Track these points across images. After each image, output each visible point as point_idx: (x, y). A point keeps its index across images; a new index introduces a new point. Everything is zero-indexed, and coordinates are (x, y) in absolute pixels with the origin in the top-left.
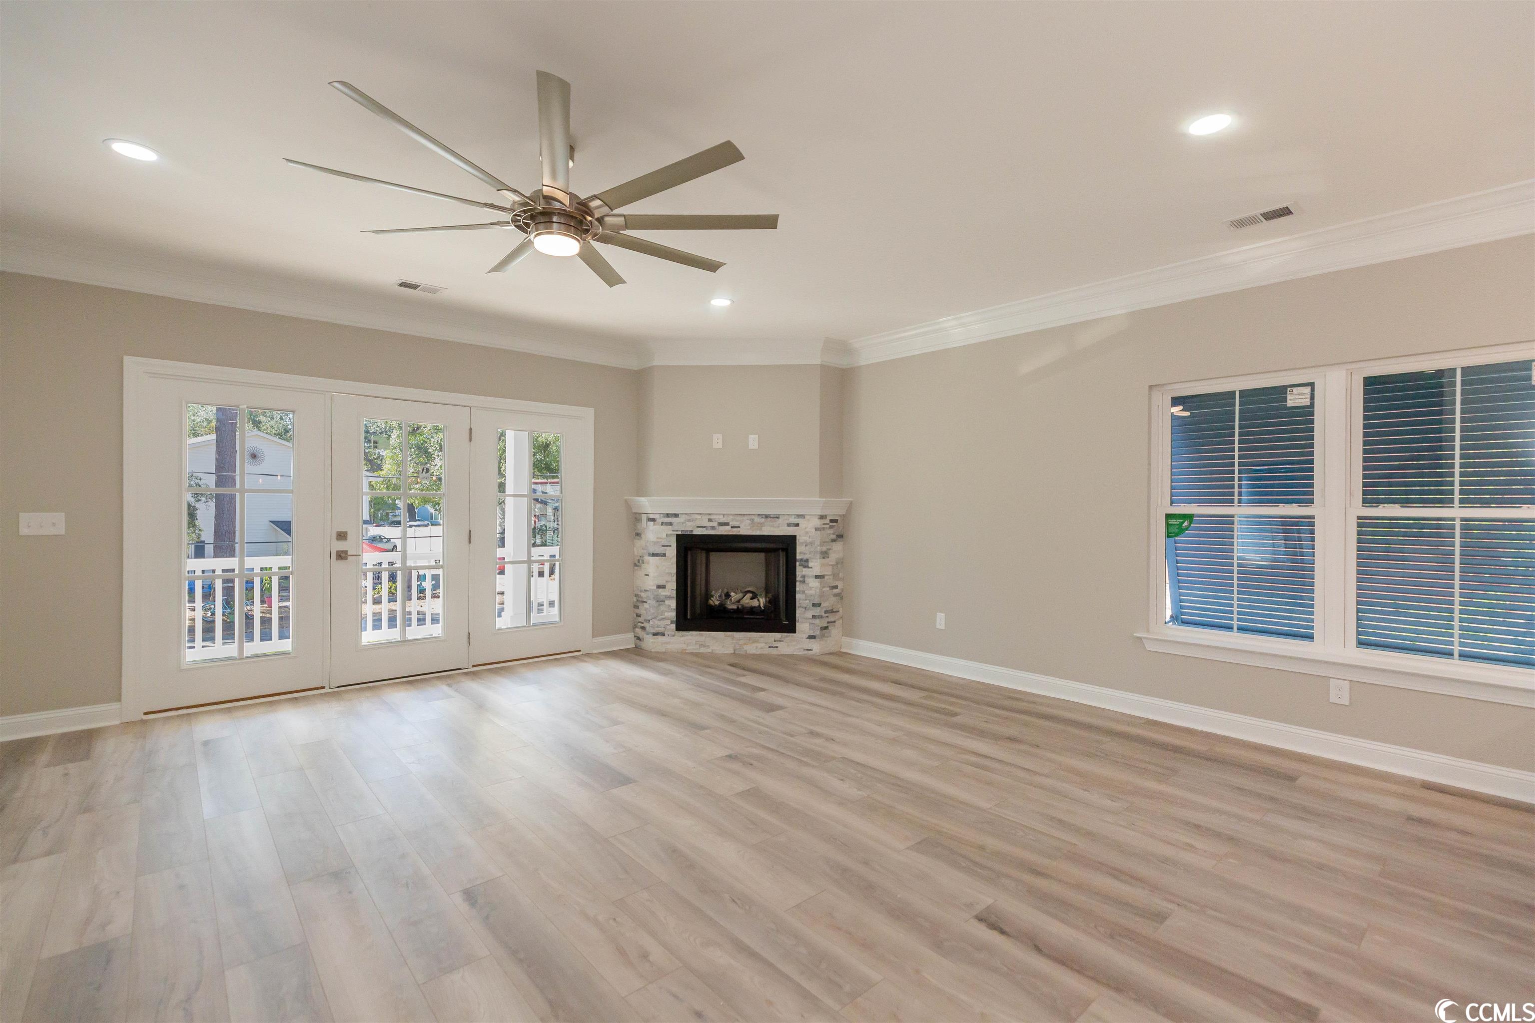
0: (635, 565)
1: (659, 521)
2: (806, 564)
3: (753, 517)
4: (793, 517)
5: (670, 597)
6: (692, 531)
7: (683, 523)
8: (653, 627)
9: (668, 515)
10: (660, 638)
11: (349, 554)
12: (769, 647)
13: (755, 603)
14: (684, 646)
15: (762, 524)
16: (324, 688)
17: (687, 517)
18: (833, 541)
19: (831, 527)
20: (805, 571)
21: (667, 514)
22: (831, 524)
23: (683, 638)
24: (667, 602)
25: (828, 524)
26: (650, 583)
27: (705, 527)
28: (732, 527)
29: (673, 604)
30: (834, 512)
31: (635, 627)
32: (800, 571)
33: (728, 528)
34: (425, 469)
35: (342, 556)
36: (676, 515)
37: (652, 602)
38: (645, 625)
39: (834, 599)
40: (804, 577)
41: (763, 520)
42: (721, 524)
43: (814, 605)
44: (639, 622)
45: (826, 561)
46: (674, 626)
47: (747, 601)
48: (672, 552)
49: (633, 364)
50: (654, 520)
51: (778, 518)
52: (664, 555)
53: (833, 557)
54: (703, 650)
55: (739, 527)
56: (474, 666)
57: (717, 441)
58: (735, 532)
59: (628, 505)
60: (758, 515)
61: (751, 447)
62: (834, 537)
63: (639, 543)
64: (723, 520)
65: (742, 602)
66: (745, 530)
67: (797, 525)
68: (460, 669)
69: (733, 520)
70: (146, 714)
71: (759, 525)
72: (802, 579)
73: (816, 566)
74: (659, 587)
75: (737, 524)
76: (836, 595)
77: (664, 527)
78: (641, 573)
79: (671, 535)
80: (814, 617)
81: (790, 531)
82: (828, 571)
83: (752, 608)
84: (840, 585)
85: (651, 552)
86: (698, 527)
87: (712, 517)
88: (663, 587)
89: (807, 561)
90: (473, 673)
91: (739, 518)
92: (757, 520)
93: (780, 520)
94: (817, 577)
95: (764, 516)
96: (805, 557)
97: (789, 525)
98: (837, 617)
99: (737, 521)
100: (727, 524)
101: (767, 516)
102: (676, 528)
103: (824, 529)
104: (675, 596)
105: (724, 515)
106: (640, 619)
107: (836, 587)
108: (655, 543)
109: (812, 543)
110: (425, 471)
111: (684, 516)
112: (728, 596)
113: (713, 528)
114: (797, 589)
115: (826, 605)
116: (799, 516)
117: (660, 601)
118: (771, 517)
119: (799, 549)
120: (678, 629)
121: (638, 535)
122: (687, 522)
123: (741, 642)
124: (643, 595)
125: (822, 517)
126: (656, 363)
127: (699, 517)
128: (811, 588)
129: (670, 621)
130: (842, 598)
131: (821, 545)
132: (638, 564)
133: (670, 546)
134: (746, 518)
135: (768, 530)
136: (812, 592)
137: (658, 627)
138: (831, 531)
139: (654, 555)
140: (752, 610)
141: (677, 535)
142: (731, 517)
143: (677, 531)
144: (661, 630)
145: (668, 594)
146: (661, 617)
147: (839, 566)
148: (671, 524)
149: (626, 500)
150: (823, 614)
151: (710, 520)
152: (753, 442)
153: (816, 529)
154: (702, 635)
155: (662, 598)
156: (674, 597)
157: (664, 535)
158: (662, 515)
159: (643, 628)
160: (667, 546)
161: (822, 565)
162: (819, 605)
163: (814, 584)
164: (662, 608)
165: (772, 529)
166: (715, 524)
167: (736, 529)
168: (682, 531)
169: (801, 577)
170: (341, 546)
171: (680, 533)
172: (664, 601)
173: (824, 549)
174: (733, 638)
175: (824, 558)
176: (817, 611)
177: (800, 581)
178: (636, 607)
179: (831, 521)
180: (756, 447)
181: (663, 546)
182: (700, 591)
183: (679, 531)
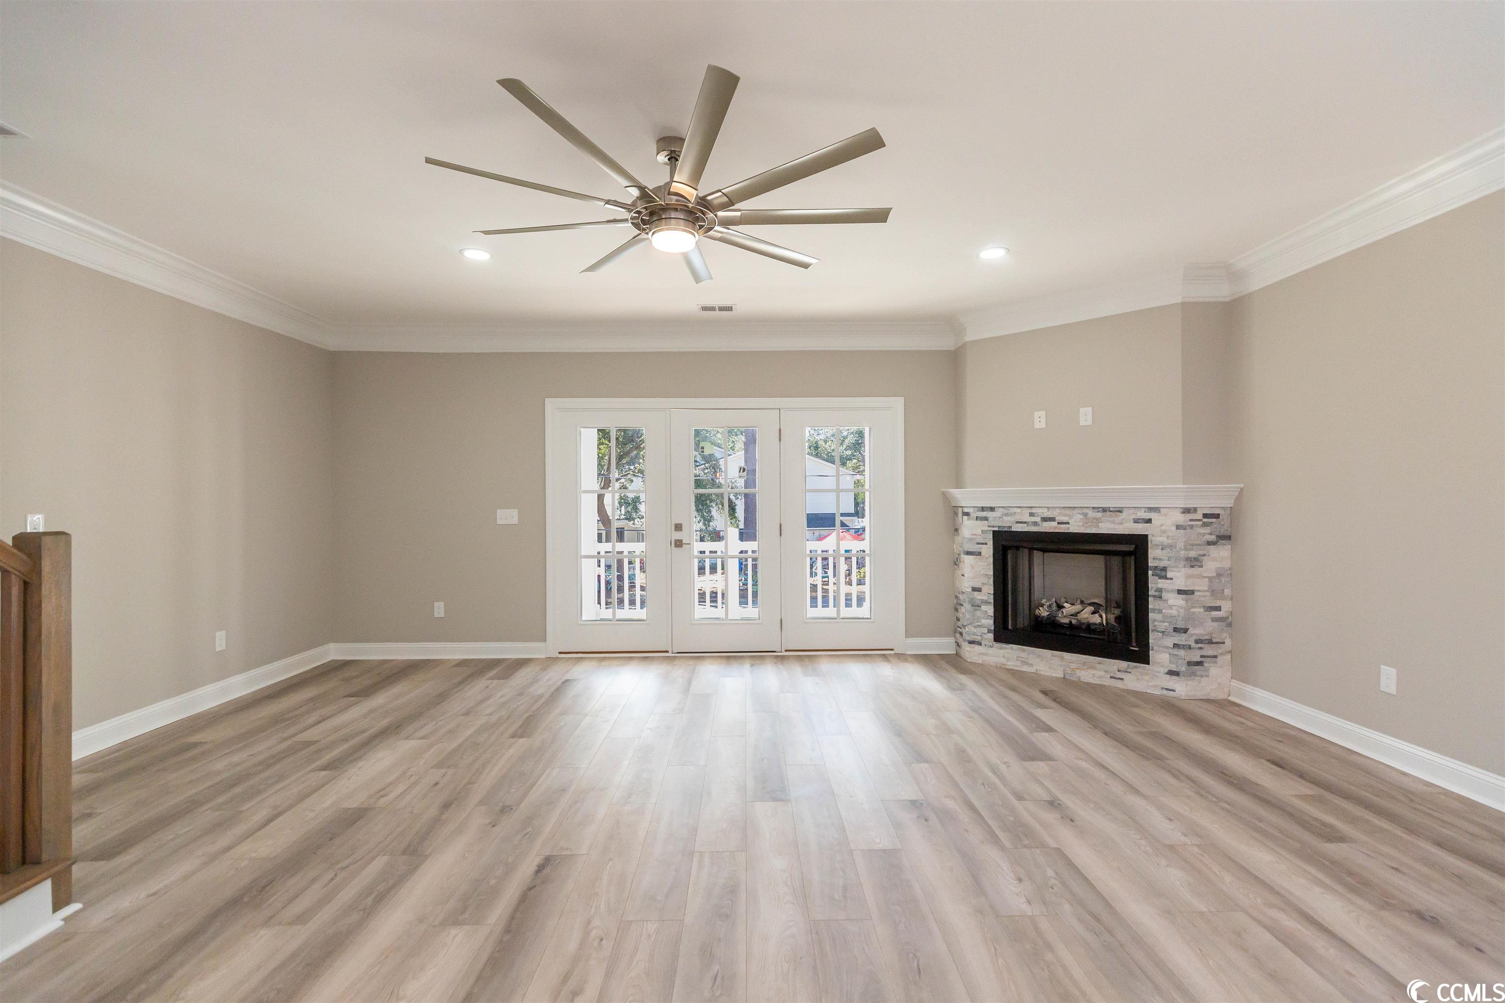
0: (955, 564)
1: (974, 515)
2: (1163, 573)
3: (1085, 511)
4: (1143, 510)
5: (986, 603)
6: (1010, 527)
7: (1000, 518)
8: (968, 633)
9: (983, 509)
10: (977, 648)
11: (683, 543)
12: (1111, 677)
13: (1096, 619)
14: (1003, 661)
15: (1098, 520)
16: (667, 652)
17: (1005, 511)
18: (1209, 543)
19: (1205, 525)
20: (1162, 583)
21: (982, 507)
22: (1205, 520)
23: (1001, 651)
24: (984, 608)
25: (1199, 520)
26: (966, 585)
27: (1025, 523)
28: (1058, 523)
29: (990, 610)
30: (1206, 504)
31: (955, 631)
32: (1154, 583)
33: (1054, 524)
34: (742, 468)
35: (679, 544)
36: (992, 509)
37: (967, 606)
38: (962, 630)
39: (1215, 624)
40: (1160, 590)
41: (1100, 515)
42: (1045, 519)
43: (1176, 630)
44: (959, 627)
45: (1196, 571)
46: (991, 636)
47: (1087, 615)
48: (988, 551)
50: (967, 514)
51: (1120, 512)
52: (979, 554)
53: (1210, 567)
54: (1025, 669)
55: (1068, 523)
56: (786, 651)
57: (1040, 420)
58: (1063, 529)
59: (945, 496)
60: (1093, 508)
61: (1082, 423)
62: (1213, 538)
63: (958, 539)
64: (1047, 514)
65: (1080, 617)
66: (1076, 526)
67: (1149, 521)
68: (774, 652)
69: (1060, 514)
70: (560, 653)
71: (1095, 521)
72: (1157, 594)
73: (1179, 577)
74: (975, 589)
75: (1065, 519)
76: (1215, 620)
77: (979, 522)
78: (959, 572)
79: (987, 531)
80: (1176, 646)
81: (1139, 529)
82: (1201, 586)
83: (1089, 625)
84: (1226, 606)
85: (966, 550)
86: (1017, 522)
87: (1034, 511)
88: (979, 590)
89: (1164, 569)
90: (783, 657)
91: (1067, 512)
92: (1091, 514)
93: (1124, 515)
94: (1180, 592)
95: (1101, 509)
96: (1161, 564)
97: (1136, 521)
98: (1220, 651)
99: (1065, 515)
100: (1052, 519)
101: (1104, 510)
102: (992, 524)
103: (1192, 527)
104: (992, 601)
105: (1048, 508)
106: (959, 624)
107: (1218, 609)
108: (971, 540)
109: (1171, 546)
110: (742, 470)
111: (1001, 510)
112: (1060, 607)
113: (1035, 524)
114: (1150, 606)
115: (1196, 631)
116: (1151, 509)
117: (976, 606)
118: (1110, 511)
119: (1152, 553)
120: (997, 639)
121: (956, 530)
122: (1005, 517)
123: (1073, 666)
124: (961, 597)
125: (1187, 511)
126: (968, 338)
127: (1018, 510)
128: (1171, 607)
129: (986, 629)
130: (1230, 625)
131: (1186, 549)
132: (956, 563)
133: (986, 544)
134: (1076, 511)
135: (1107, 527)
136: (1174, 612)
137: (974, 634)
138: (1207, 530)
139: (968, 553)
140: (1089, 628)
141: (993, 531)
142: (1058, 510)
143: (993, 527)
144: (978, 638)
145: (985, 598)
146: (977, 624)
147: (1223, 580)
148: (986, 519)
149: (943, 493)
150: (1193, 645)
151: (1031, 515)
152: (1086, 417)
153: (1178, 527)
154: (1024, 651)
155: (978, 602)
156: (991, 603)
157: (979, 532)
158: (976, 509)
159: (961, 634)
160: (983, 544)
161: (1189, 577)
162: (1185, 631)
163: (1175, 602)
164: (978, 613)
165: (1112, 526)
166: (1038, 519)
167: (1064, 526)
168: (999, 527)
169: (1156, 591)
170: (677, 535)
171: (997, 529)
172: (981, 607)
173: (1193, 554)
174: (1062, 659)
175: (1192, 567)
176: (1180, 639)
177: (1154, 596)
178: (956, 610)
179: (1205, 516)
180: (1090, 422)
181: (978, 544)
182: (1023, 599)
183: (996, 527)
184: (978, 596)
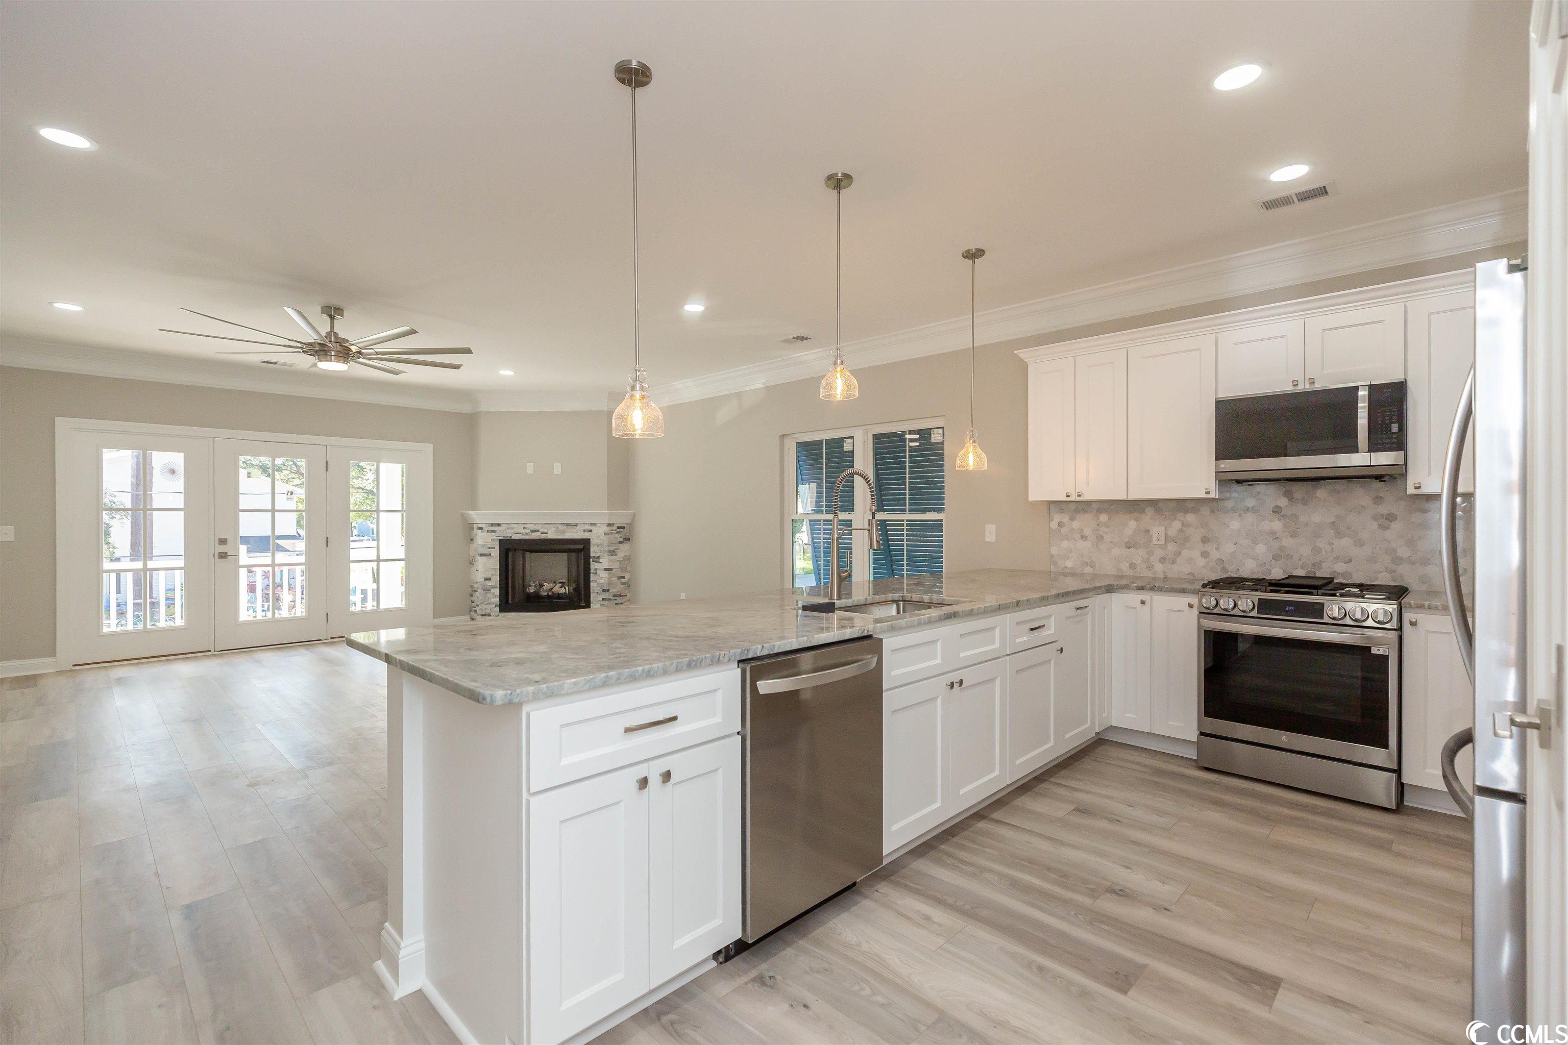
0: (471, 564)
1: (486, 529)
2: (598, 560)
3: (556, 526)
4: (588, 525)
5: (495, 587)
6: (511, 536)
7: (504, 531)
8: (481, 610)
9: (492, 525)
10: (487, 618)
11: (228, 554)
13: (562, 591)
15: (564, 531)
16: (210, 651)
17: (507, 526)
18: (620, 542)
19: (618, 532)
20: (597, 566)
21: (492, 524)
22: (618, 530)
23: (505, 618)
24: (492, 591)
25: (616, 530)
26: (479, 577)
27: (521, 533)
28: (541, 533)
29: (497, 592)
30: (619, 521)
31: (470, 611)
32: (593, 566)
33: (539, 534)
35: (223, 556)
36: (499, 525)
37: (480, 591)
38: (477, 608)
39: (622, 586)
40: (596, 570)
41: (565, 527)
42: (533, 531)
43: (604, 591)
44: (474, 607)
45: (614, 557)
46: (498, 609)
47: (558, 589)
48: (496, 553)
49: (466, 408)
50: (481, 528)
51: (576, 526)
52: (490, 555)
53: (621, 555)
55: (547, 533)
56: (331, 638)
57: (530, 469)
58: (544, 537)
59: (464, 518)
60: (561, 524)
61: (555, 473)
62: (621, 540)
63: (473, 546)
64: (534, 528)
65: (553, 590)
66: (552, 535)
67: (591, 531)
68: (320, 640)
69: (542, 528)
70: (73, 665)
71: (562, 531)
72: (594, 572)
73: (605, 562)
74: (486, 579)
75: (545, 531)
76: (623, 583)
77: (489, 534)
78: (474, 569)
79: (495, 539)
80: (604, 599)
81: (585, 536)
82: (616, 565)
83: (559, 594)
84: (627, 576)
85: (480, 552)
86: (515, 533)
87: (526, 526)
88: (489, 579)
89: (598, 558)
90: (330, 643)
91: (547, 526)
92: (560, 527)
93: (578, 527)
94: (606, 569)
95: (565, 525)
96: (597, 555)
97: (584, 531)
98: (624, 600)
99: (545, 528)
100: (537, 531)
101: (568, 525)
102: (498, 535)
103: (611, 534)
104: (499, 586)
105: (535, 524)
106: (474, 605)
107: (624, 577)
108: (483, 546)
109: (602, 545)
110: (289, 494)
111: (504, 525)
112: (541, 586)
113: (527, 534)
114: (591, 579)
115: (613, 591)
116: (592, 524)
117: (487, 590)
118: (570, 526)
119: (592, 549)
120: (501, 611)
121: (472, 540)
122: (507, 531)
124: (476, 586)
125: (609, 525)
126: (482, 409)
127: (516, 526)
128: (601, 578)
129: (495, 605)
130: (629, 586)
131: (609, 546)
132: (472, 562)
133: (495, 548)
134: (551, 526)
135: (569, 535)
136: (602, 581)
137: (486, 609)
138: (619, 535)
139: (482, 555)
140: (559, 596)
141: (499, 539)
142: (541, 525)
143: (499, 536)
144: (488, 612)
145: (494, 584)
146: (488, 602)
147: (626, 562)
148: (494, 531)
149: (462, 514)
150: (612, 598)
151: (525, 528)
152: (557, 469)
153: (605, 534)
155: (488, 588)
156: (497, 587)
157: (490, 540)
158: (487, 525)
159: (475, 611)
160: (492, 548)
161: (610, 561)
162: (608, 590)
163: (604, 575)
164: (489, 595)
165: (572, 534)
166: (529, 531)
167: (544, 535)
168: (503, 537)
169: (594, 570)
170: (223, 549)
171: (502, 538)
172: (490, 590)
173: (612, 548)
175: (611, 555)
176: (606, 595)
177: (594, 573)
178: (471, 595)
179: (618, 528)
180: (559, 473)
181: (489, 548)
182: (518, 582)
183: (501, 536)
184: (488, 583)
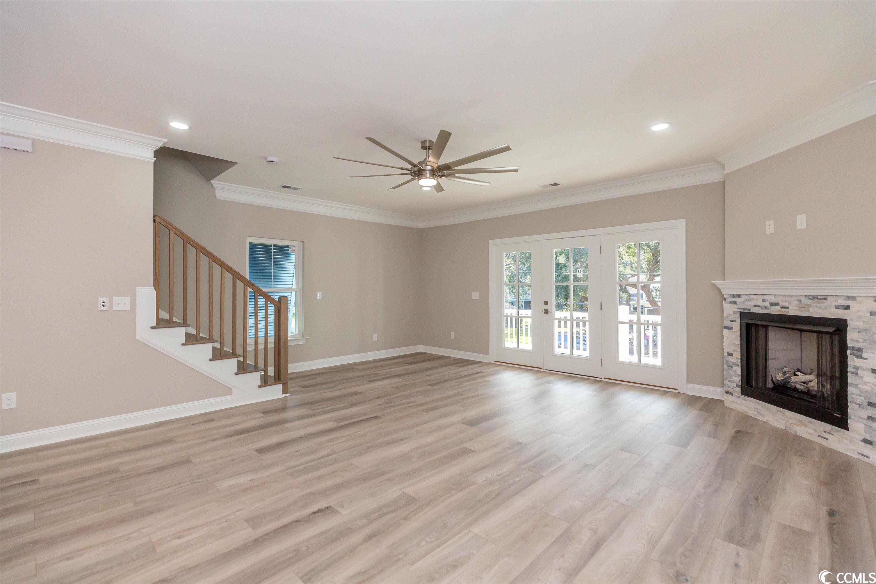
1: (728, 300)
2: (860, 353)
3: (800, 298)
4: (842, 298)
5: (736, 365)
6: (750, 309)
7: (744, 302)
9: (734, 296)
11: (549, 311)
12: (819, 436)
14: (746, 409)
15: (809, 306)
16: (541, 368)
17: (747, 297)
20: (858, 362)
21: (733, 294)
23: (744, 402)
24: (734, 368)
26: (724, 351)
27: (760, 306)
28: (781, 308)
29: (738, 370)
32: (853, 361)
33: (778, 308)
34: (579, 270)
35: (546, 312)
36: (739, 296)
40: (857, 368)
41: (810, 301)
42: (772, 304)
43: (870, 404)
46: (739, 390)
48: (737, 326)
50: (726, 299)
51: (825, 299)
52: (731, 328)
54: (759, 417)
55: (787, 308)
56: (605, 378)
57: (770, 227)
58: (784, 312)
60: (806, 296)
61: (799, 227)
64: (774, 300)
65: (807, 384)
66: (793, 311)
67: (848, 307)
68: (598, 378)
69: (782, 300)
70: (495, 361)
71: (807, 306)
72: (854, 370)
73: (872, 358)
74: (728, 354)
75: (785, 304)
77: (732, 305)
79: (736, 312)
80: (869, 418)
81: (840, 314)
85: (725, 325)
86: (755, 306)
87: (765, 297)
88: (732, 354)
89: (860, 350)
91: (787, 298)
92: (804, 301)
93: (827, 302)
94: (873, 371)
95: (811, 297)
96: (858, 345)
97: (837, 307)
99: (786, 301)
100: (777, 304)
101: (814, 298)
102: (739, 307)
104: (740, 364)
105: (775, 295)
108: (728, 318)
109: (866, 330)
111: (744, 296)
112: (793, 374)
113: (766, 307)
114: (849, 381)
116: (849, 298)
117: (729, 366)
118: (818, 299)
119: (850, 335)
120: (743, 392)
122: (746, 302)
123: (791, 421)
127: (755, 297)
128: (865, 383)
129: (736, 384)
133: (736, 321)
134: (794, 298)
135: (815, 311)
136: (868, 388)
139: (726, 328)
141: (741, 312)
142: (781, 297)
144: (731, 390)
145: (735, 361)
146: (730, 379)
148: (735, 303)
151: (764, 300)
152: (801, 222)
153: (872, 314)
154: (758, 404)
155: (731, 364)
156: (739, 365)
157: (732, 313)
158: (729, 295)
160: (733, 321)
163: (869, 379)
164: (731, 372)
165: (820, 311)
166: (767, 304)
167: (785, 309)
168: (743, 309)
169: (853, 368)
170: (546, 307)
171: (742, 311)
172: (732, 367)
174: (784, 415)
176: (872, 412)
177: (853, 373)
180: (804, 226)
181: (731, 321)
182: (761, 364)
183: (741, 309)
184: (731, 359)
